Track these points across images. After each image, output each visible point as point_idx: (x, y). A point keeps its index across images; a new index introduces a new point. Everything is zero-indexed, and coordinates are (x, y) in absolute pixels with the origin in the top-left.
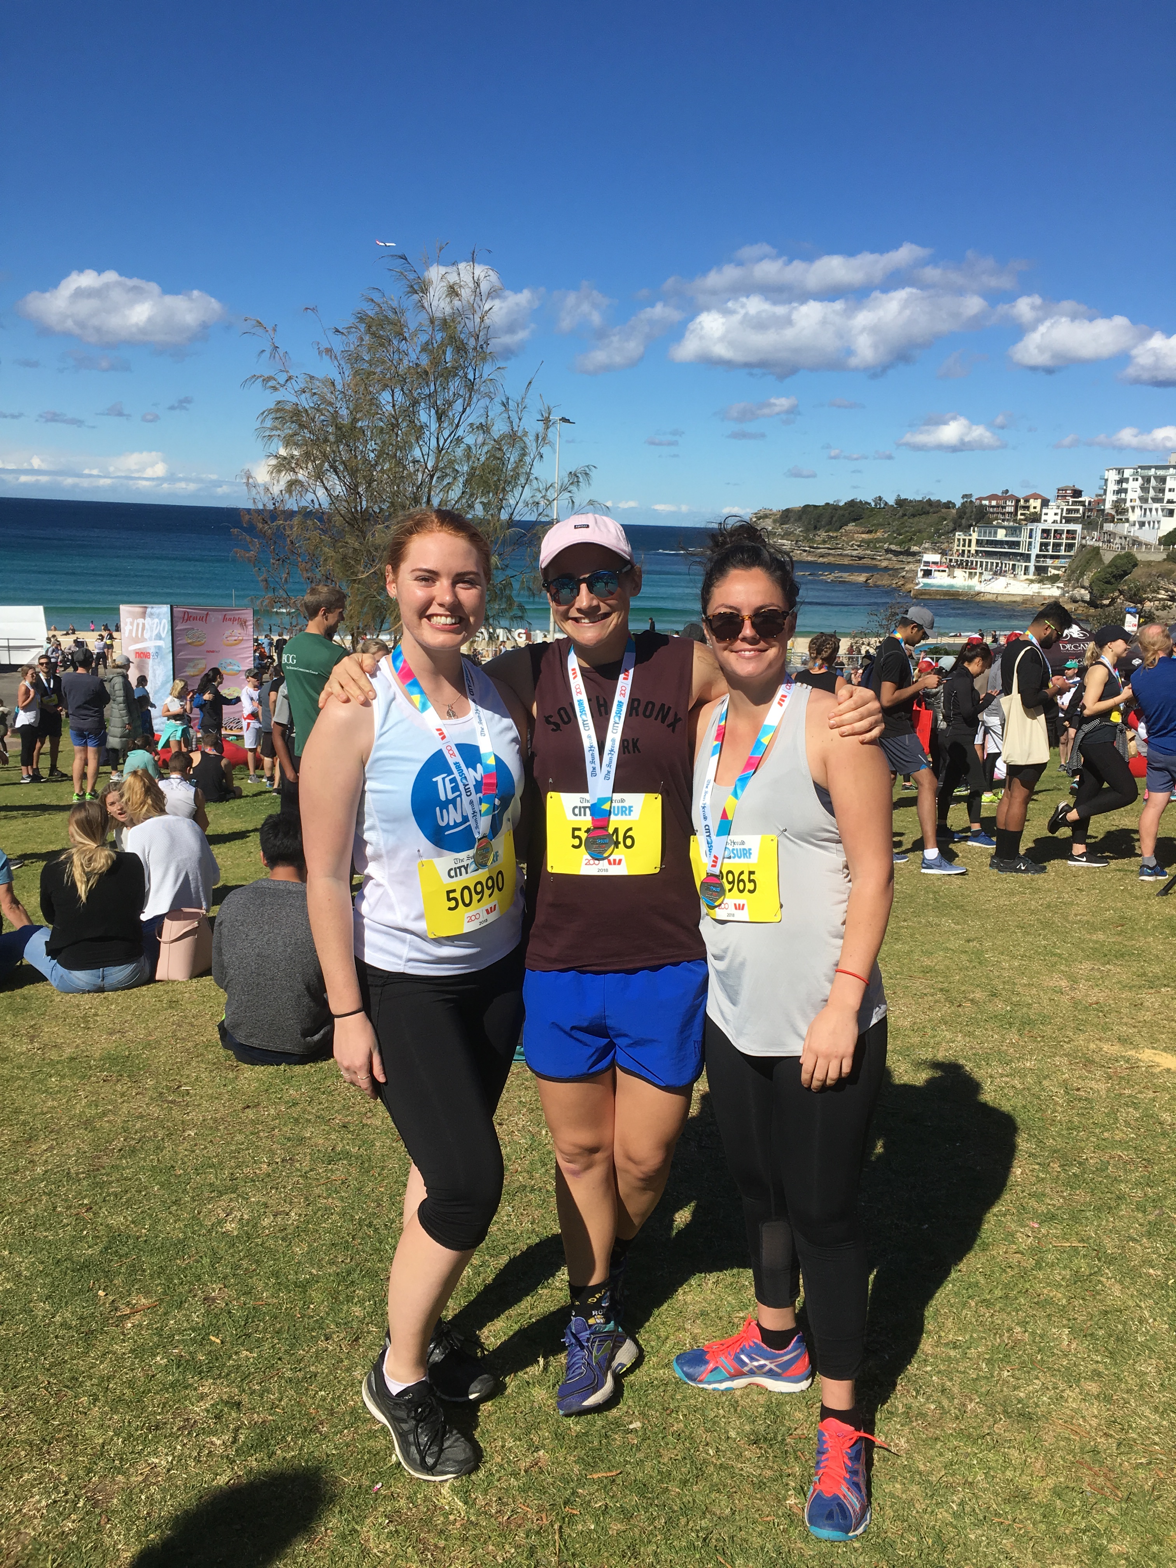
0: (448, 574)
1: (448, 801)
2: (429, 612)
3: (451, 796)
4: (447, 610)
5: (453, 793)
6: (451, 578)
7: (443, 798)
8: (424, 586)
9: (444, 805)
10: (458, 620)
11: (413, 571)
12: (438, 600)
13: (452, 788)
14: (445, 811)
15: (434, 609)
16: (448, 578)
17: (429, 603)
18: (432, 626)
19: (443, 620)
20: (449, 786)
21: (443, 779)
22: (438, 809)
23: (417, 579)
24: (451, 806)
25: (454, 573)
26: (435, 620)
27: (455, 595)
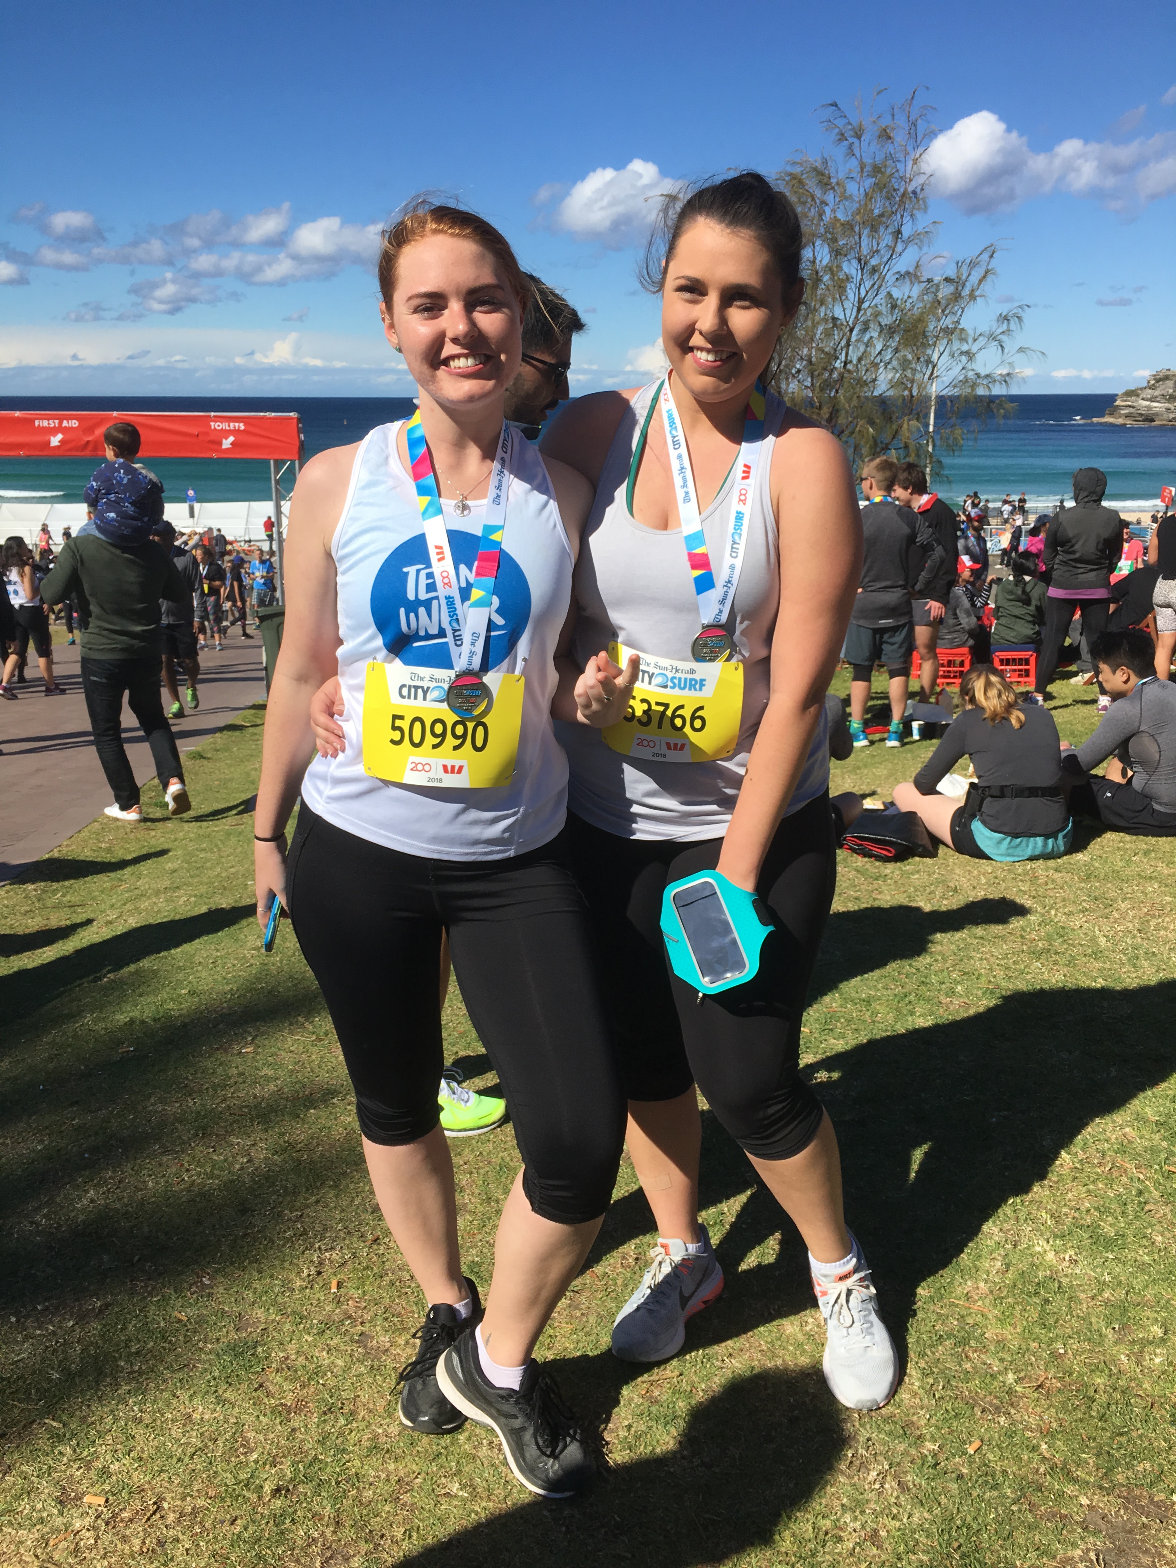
0: (458, 293)
1: (418, 603)
2: (444, 354)
3: (423, 596)
4: (464, 346)
5: (427, 592)
6: (462, 297)
7: (411, 596)
8: (426, 319)
9: (413, 607)
10: (483, 359)
11: (410, 299)
12: (450, 334)
13: (427, 585)
14: (412, 615)
15: (449, 349)
16: (459, 300)
17: (439, 341)
18: (451, 374)
19: (462, 363)
20: (423, 582)
21: (418, 571)
22: (402, 611)
23: (416, 310)
24: (422, 611)
25: (464, 290)
26: (454, 364)
27: (472, 323)
